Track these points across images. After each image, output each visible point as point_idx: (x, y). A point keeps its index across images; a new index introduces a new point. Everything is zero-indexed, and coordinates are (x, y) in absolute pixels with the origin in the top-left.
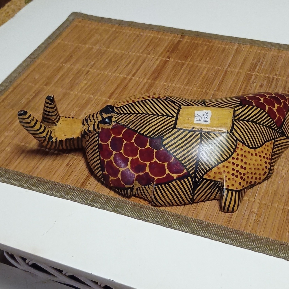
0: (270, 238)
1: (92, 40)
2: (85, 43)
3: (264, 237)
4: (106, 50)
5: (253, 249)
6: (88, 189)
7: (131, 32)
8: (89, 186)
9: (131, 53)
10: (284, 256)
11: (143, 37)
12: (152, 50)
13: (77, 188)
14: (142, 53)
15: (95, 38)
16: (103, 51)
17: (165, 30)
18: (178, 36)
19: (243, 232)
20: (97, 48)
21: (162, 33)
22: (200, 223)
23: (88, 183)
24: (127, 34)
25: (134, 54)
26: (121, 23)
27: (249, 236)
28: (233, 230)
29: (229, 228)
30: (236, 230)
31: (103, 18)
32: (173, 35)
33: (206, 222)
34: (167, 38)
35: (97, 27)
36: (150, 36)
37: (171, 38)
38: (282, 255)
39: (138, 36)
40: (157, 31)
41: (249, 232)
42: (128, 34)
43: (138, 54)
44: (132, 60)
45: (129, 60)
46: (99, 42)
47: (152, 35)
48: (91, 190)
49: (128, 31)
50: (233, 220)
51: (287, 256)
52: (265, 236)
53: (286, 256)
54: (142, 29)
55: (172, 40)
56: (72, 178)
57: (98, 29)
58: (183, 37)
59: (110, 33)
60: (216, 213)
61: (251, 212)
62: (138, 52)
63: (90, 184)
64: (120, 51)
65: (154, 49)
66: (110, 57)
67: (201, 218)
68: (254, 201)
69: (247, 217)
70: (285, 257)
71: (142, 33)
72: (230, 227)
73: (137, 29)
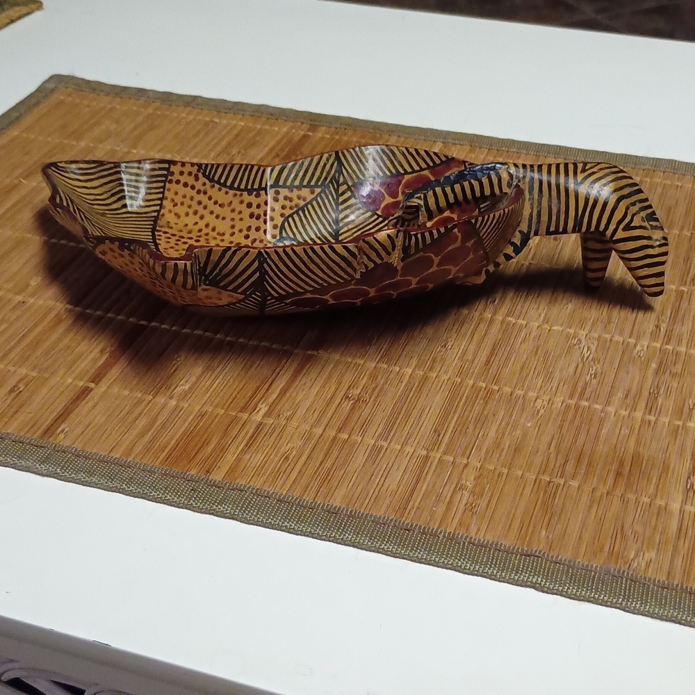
0: (502, 544)
1: (97, 131)
2: (78, 138)
3: (488, 541)
4: (128, 153)
5: (461, 566)
6: (60, 442)
7: (191, 117)
8: (62, 436)
9: (187, 159)
10: (534, 580)
11: (220, 127)
12: (239, 153)
13: (32, 439)
15: (103, 127)
17: (272, 114)
18: (304, 125)
19: (437, 531)
20: (106, 147)
21: (264, 119)
22: (334, 512)
23: (60, 429)
24: (180, 121)
26: (167, 98)
27: (451, 538)
28: (412, 525)
29: (404, 523)
30: (420, 527)
31: (125, 89)
32: (291, 124)
33: (347, 510)
34: (277, 129)
35: (110, 106)
36: (235, 126)
37: (285, 130)
38: (528, 578)
39: (206, 125)
40: (252, 116)
41: (451, 529)
42: (184, 121)
46: (112, 137)
47: (242, 124)
48: (67, 443)
49: (184, 114)
50: (414, 504)
51: (542, 581)
52: (489, 538)
53: (540, 579)
54: (218, 112)
55: (287, 133)
56: (21, 417)
57: (111, 110)
58: (313, 128)
59: (140, 118)
60: (372, 491)
61: (459, 487)
62: (205, 156)
63: (65, 431)
64: (161, 154)
65: (243, 152)
67: (337, 501)
68: (466, 465)
69: (448, 499)
70: (536, 583)
71: (217, 120)
72: (407, 520)
73: (206, 112)
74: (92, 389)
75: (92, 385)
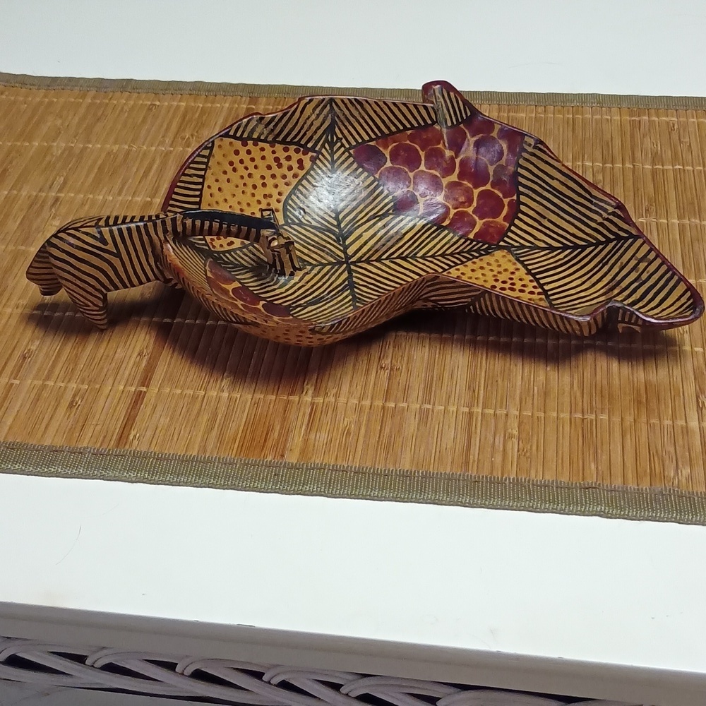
0: (561, 482)
1: (44, 129)
2: (30, 138)
3: (549, 481)
4: (85, 149)
5: (532, 507)
6: (136, 448)
7: (132, 102)
8: (136, 442)
9: (145, 148)
10: (599, 509)
11: (163, 111)
12: (192, 135)
13: (110, 450)
14: (171, 146)
15: (49, 124)
16: (77, 151)
17: (209, 91)
18: (244, 98)
19: (502, 478)
20: (59, 146)
21: (204, 97)
22: (408, 475)
23: (131, 437)
24: (122, 108)
25: (154, 148)
26: (101, 85)
27: (517, 483)
28: (479, 477)
29: (471, 476)
30: (486, 477)
31: (55, 79)
32: (230, 99)
33: (418, 472)
34: (219, 105)
35: (46, 100)
36: (178, 107)
37: (227, 105)
38: (593, 508)
39: (150, 109)
40: (190, 94)
41: (513, 476)
42: (126, 108)
43: (164, 149)
44: (154, 161)
45: (146, 163)
46: (62, 132)
47: (183, 104)
48: (144, 448)
49: (121, 100)
50: (474, 458)
51: (605, 509)
52: (549, 477)
53: (603, 508)
54: (156, 94)
55: (230, 110)
56: (89, 432)
57: (51, 104)
58: (253, 100)
59: (82, 110)
60: (434, 451)
61: (507, 437)
62: (162, 143)
63: (137, 437)
64: (117, 146)
65: (196, 134)
66: (99, 162)
67: (406, 465)
68: (507, 415)
69: (502, 449)
70: (601, 511)
71: (158, 103)
72: (473, 472)
73: (144, 95)
74: (145, 393)
75: (144, 389)
